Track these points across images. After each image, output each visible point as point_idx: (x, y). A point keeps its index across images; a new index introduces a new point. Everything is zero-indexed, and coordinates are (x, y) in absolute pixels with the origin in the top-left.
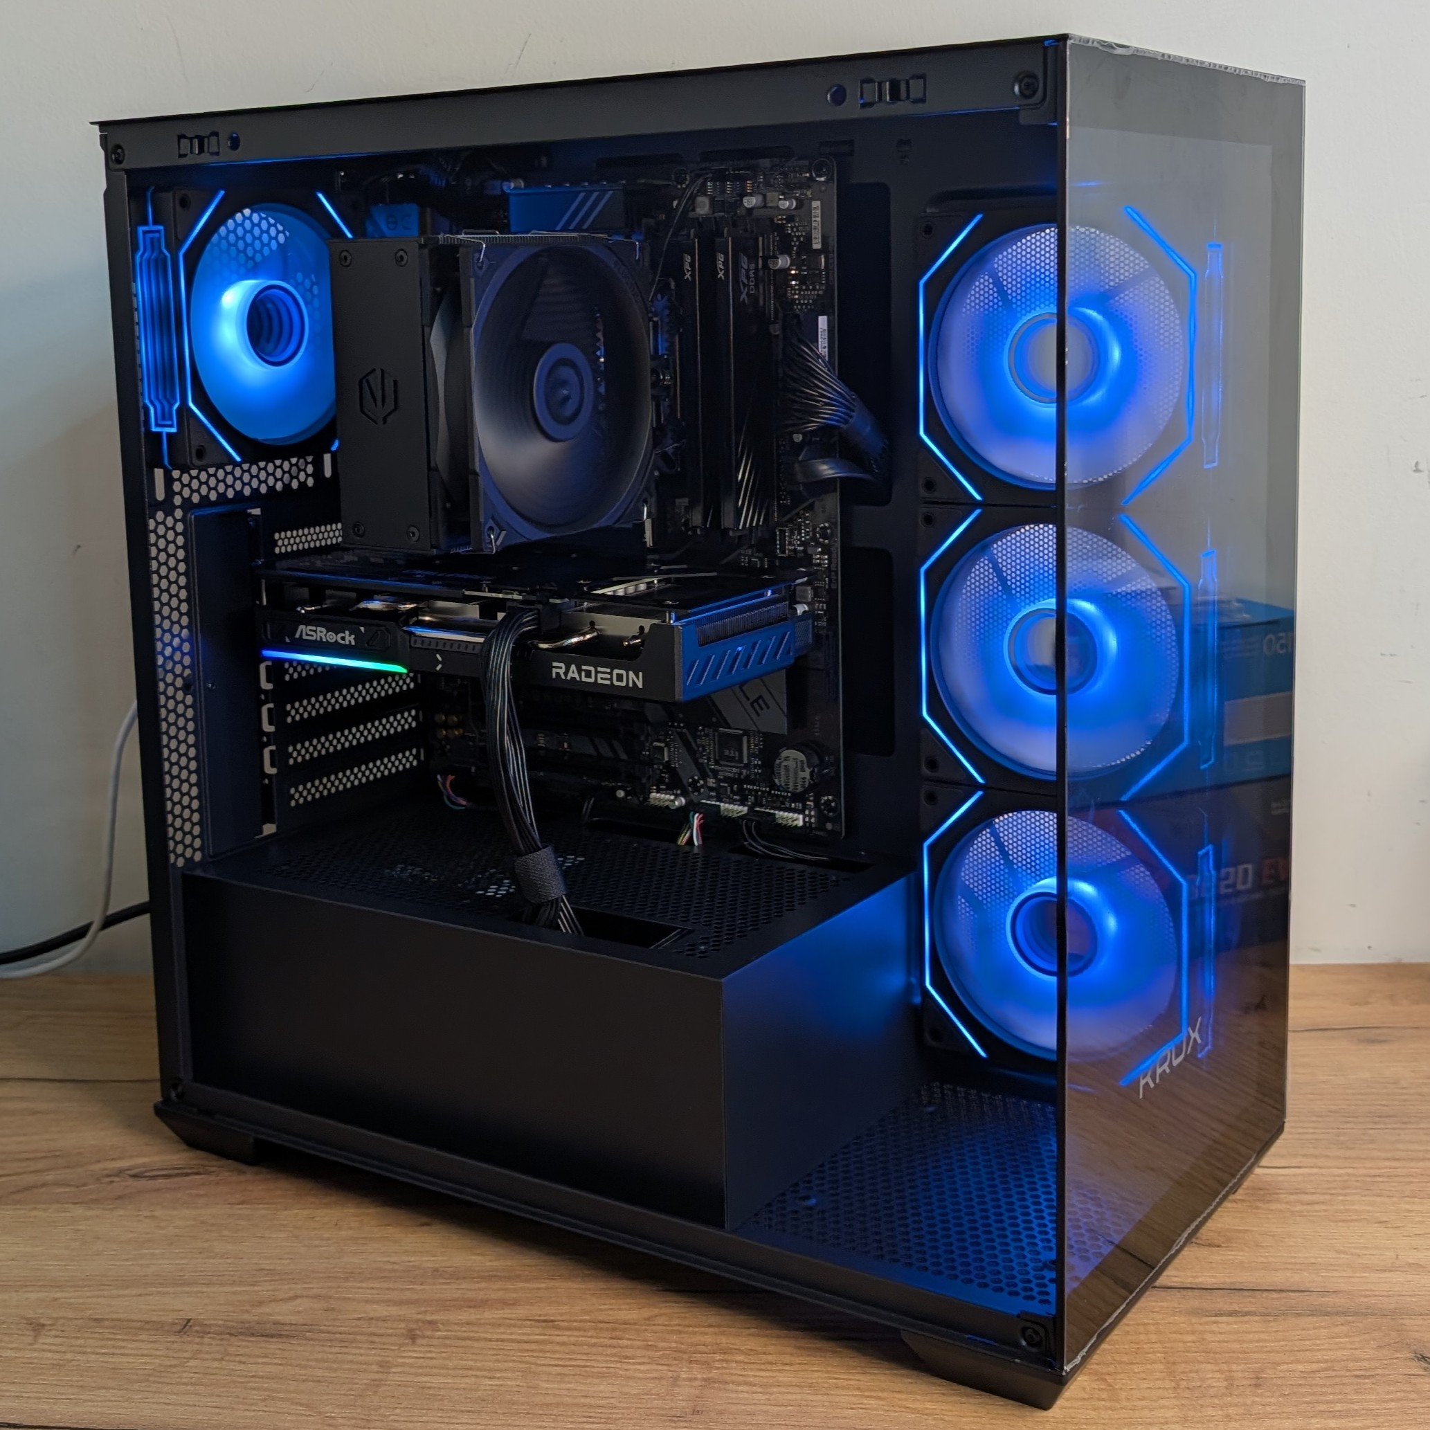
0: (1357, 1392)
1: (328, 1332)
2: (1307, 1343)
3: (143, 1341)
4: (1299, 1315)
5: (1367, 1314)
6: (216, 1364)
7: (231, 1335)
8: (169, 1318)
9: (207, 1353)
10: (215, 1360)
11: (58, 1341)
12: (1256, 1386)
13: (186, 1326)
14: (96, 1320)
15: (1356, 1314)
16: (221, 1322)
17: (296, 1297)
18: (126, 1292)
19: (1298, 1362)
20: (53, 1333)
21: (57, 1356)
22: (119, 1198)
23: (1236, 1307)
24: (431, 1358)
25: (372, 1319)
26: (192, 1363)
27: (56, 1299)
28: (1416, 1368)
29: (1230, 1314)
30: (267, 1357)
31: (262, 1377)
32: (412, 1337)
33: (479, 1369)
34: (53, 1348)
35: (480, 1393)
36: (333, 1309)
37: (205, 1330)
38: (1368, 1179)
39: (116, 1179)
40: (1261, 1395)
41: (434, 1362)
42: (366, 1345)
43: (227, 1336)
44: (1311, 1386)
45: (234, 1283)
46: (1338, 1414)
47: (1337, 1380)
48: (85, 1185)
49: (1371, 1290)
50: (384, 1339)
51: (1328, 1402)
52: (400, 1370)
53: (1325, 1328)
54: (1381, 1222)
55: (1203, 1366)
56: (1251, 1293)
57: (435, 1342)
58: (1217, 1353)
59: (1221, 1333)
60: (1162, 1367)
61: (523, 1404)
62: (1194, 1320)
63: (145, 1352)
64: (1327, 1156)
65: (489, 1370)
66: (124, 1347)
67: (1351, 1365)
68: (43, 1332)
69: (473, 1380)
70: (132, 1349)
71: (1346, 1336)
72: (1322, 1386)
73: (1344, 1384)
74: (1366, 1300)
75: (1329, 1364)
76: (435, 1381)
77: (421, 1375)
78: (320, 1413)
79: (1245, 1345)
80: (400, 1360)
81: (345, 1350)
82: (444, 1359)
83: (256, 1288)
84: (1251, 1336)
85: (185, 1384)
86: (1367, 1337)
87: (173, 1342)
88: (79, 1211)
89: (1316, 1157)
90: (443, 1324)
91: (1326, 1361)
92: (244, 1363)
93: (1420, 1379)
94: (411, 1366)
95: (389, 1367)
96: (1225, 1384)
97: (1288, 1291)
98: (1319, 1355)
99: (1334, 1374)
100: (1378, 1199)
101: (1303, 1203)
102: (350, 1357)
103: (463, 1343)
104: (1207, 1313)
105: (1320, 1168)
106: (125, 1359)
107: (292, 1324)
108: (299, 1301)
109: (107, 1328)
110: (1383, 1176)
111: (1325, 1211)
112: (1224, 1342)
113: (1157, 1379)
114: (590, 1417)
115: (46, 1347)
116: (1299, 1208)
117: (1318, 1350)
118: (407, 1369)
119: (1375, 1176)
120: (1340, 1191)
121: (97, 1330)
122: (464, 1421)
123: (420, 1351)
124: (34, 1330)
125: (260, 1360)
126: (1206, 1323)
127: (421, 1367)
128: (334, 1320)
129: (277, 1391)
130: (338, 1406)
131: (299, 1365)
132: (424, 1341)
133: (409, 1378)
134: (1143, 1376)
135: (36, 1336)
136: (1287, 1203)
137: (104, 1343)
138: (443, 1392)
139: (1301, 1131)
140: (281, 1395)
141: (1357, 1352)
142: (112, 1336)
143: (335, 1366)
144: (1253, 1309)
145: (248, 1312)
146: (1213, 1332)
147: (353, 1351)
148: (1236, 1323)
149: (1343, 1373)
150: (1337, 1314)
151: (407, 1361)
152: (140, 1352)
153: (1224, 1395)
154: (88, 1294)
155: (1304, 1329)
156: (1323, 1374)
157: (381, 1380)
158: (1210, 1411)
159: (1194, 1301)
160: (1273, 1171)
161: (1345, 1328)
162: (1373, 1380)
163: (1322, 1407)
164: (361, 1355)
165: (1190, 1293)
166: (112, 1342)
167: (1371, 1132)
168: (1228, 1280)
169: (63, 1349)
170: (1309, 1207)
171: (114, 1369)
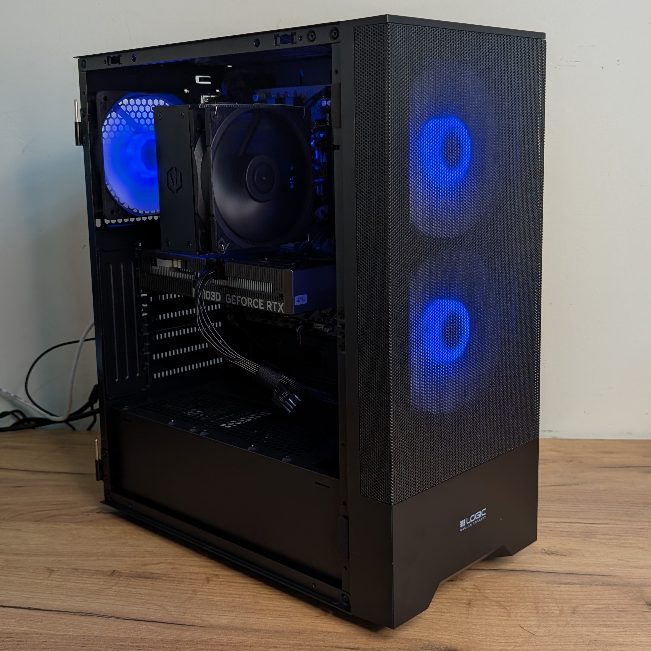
0: (618, 617)
1: (173, 577)
2: (599, 596)
3: (94, 578)
4: (596, 585)
5: (627, 586)
6: (124, 588)
7: (131, 577)
8: (106, 569)
9: (121, 584)
10: (123, 587)
11: (59, 577)
12: (573, 613)
13: (113, 573)
14: (76, 569)
15: (623, 585)
16: (128, 572)
17: (161, 563)
18: (90, 558)
19: (593, 604)
20: (57, 574)
21: (58, 583)
22: (91, 521)
23: (569, 581)
24: (215, 589)
25: (191, 573)
26: (114, 588)
27: (60, 560)
28: (646, 609)
29: (566, 584)
30: (145, 586)
31: (143, 594)
32: (208, 580)
33: (235, 594)
34: (57, 580)
35: (234, 604)
36: (176, 568)
37: (120, 575)
38: (638, 530)
39: (90, 514)
40: (574, 617)
41: (216, 591)
42: (188, 583)
43: (130, 578)
44: (597, 614)
45: (135, 557)
46: (608, 626)
47: (610, 612)
48: (77, 515)
49: (632, 576)
50: (196, 581)
51: (604, 621)
52: (201, 593)
53: (608, 590)
54: (641, 548)
55: (550, 604)
56: (577, 575)
57: (217, 583)
58: (557, 599)
59: (560, 591)
60: (532, 604)
61: (252, 609)
62: (550, 586)
63: (95, 583)
64: (621, 520)
65: (239, 595)
66: (86, 580)
67: (617, 606)
68: (53, 573)
69: (232, 598)
70: (89, 581)
71: (617, 594)
72: (602, 614)
73: (612, 614)
74: (628, 580)
75: (607, 606)
76: (216, 598)
77: (210, 596)
78: (165, 609)
79: (571, 597)
80: (202, 590)
81: (179, 585)
82: (221, 590)
83: (145, 559)
84: (574, 593)
85: (110, 596)
86: (626, 595)
87: (107, 579)
88: (73, 526)
89: (616, 520)
90: (222, 576)
91: (606, 604)
92: (135, 588)
93: (647, 613)
94: (206, 592)
95: (197, 592)
96: (559, 612)
97: (594, 575)
98: (603, 602)
99: (609, 609)
100: (641, 539)
101: (606, 539)
102: (180, 588)
103: (230, 584)
104: (556, 583)
105: (617, 525)
106: (86, 585)
107: (157, 574)
108: (161, 565)
109: (79, 572)
110: (645, 529)
111: (616, 542)
112: (561, 595)
113: (529, 609)
114: (280, 615)
115: (54, 579)
116: (605, 541)
117: (603, 600)
118: (204, 593)
119: (641, 529)
120: (624, 535)
121: (76, 573)
122: (226, 615)
123: (210, 586)
124: (49, 572)
125: (143, 587)
126: (555, 587)
127: (210, 593)
128: (176, 572)
129: (149, 600)
130: (173, 607)
131: (158, 590)
132: (213, 583)
133: (205, 597)
134: (523, 607)
135: (50, 575)
136: (599, 539)
137: (78, 578)
138: (218, 603)
139: (611, 509)
140: (150, 602)
141: (621, 601)
142: (82, 576)
143: (174, 591)
144: (577, 582)
145: (139, 568)
146: (557, 591)
147: (182, 585)
148: (568, 587)
149: (613, 609)
150: (614, 585)
151: (204, 590)
152: (92, 582)
153: (558, 616)
154: (74, 559)
155: (598, 591)
156: (604, 610)
157: (192, 597)
158: (551, 623)
159: (551, 578)
160: (595, 525)
161: (616, 591)
162: (626, 613)
163: (601, 623)
164: (185, 587)
165: (549, 574)
166: (81, 578)
167: (642, 510)
168: (567, 570)
169: (61, 580)
170: (609, 541)
171: (81, 589)
